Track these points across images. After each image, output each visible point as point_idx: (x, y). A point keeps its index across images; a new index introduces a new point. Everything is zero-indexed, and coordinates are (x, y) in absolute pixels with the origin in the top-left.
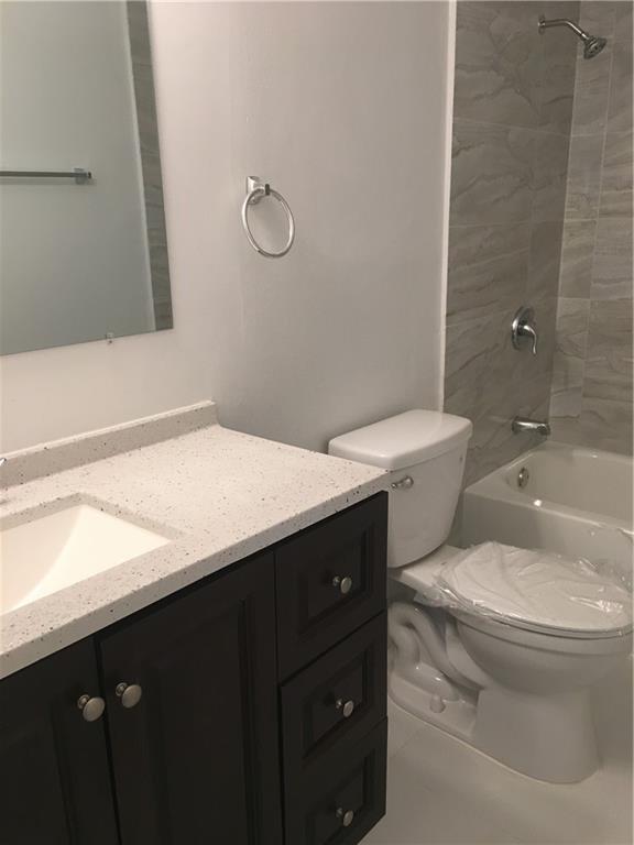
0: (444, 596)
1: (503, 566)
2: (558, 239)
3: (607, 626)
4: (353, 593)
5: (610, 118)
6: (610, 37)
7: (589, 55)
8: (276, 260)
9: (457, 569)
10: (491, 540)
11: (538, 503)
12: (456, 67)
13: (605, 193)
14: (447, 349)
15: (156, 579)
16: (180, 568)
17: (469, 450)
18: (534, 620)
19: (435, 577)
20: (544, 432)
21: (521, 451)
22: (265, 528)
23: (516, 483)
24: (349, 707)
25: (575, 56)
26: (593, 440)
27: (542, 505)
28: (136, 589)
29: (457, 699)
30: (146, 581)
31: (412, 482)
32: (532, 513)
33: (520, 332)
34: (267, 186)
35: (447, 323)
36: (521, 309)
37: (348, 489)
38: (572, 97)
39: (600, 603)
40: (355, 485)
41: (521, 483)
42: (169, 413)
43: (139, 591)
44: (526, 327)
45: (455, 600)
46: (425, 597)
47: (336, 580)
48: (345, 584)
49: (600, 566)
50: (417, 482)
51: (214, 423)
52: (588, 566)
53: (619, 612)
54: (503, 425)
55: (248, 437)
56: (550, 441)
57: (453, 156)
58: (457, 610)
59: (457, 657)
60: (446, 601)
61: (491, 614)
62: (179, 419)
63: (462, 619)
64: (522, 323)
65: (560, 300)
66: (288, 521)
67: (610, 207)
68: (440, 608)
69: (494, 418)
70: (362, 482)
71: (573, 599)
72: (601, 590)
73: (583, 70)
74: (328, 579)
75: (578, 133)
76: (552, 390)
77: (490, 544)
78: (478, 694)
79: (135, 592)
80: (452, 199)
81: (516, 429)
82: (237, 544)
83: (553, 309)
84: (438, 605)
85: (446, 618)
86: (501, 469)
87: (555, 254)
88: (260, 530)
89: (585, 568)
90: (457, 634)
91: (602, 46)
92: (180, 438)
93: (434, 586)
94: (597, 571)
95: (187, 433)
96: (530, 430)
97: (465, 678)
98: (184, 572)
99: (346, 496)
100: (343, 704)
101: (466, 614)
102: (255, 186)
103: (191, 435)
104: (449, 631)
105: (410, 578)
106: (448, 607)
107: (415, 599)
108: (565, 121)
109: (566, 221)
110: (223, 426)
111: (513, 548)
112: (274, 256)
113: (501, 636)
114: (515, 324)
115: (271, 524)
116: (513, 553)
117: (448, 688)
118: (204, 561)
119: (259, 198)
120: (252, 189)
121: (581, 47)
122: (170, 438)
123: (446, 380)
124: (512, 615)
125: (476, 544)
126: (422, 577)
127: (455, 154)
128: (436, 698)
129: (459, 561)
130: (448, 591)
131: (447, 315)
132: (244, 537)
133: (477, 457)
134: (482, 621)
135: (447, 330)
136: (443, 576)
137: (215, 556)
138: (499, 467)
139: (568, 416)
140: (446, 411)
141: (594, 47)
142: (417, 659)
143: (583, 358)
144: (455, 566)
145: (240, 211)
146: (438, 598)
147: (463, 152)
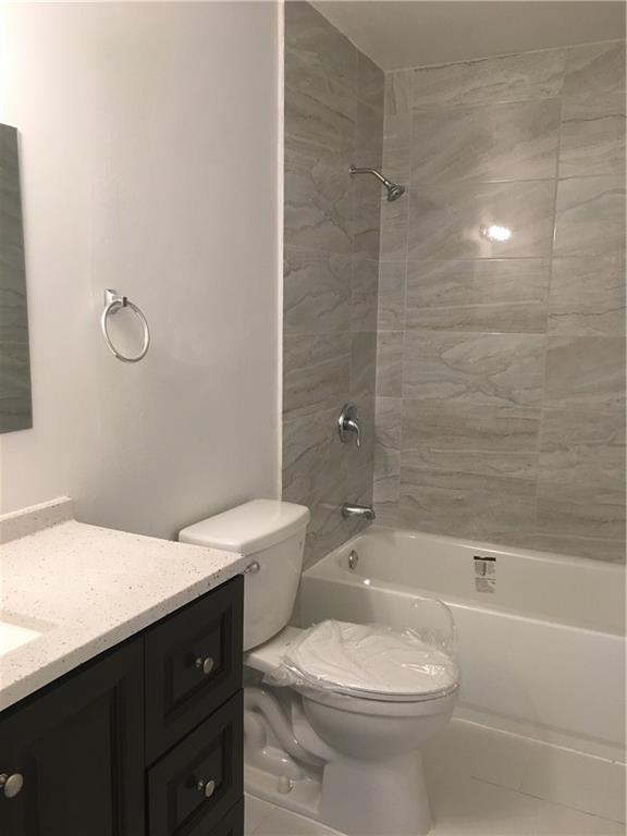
0: (290, 674)
1: (342, 640)
2: (374, 346)
3: (433, 687)
4: (214, 673)
5: (409, 249)
6: (407, 184)
7: (391, 199)
8: (131, 364)
9: (301, 649)
10: (330, 618)
11: (367, 582)
12: (285, 203)
13: (409, 310)
14: (283, 443)
15: (37, 669)
16: (58, 657)
17: (307, 535)
18: (371, 688)
19: (281, 657)
20: (369, 516)
21: (351, 535)
22: (136, 614)
23: (347, 565)
24: (210, 786)
25: (380, 196)
26: (410, 523)
27: (371, 584)
28: (18, 679)
29: (302, 778)
30: (27, 671)
31: (258, 566)
32: (363, 592)
33: (346, 427)
34: (125, 299)
35: (283, 420)
36: (346, 406)
37: (210, 574)
38: (379, 230)
39: (426, 668)
40: (215, 570)
41: (351, 564)
42: (25, 510)
43: (22, 681)
44: (350, 423)
45: (300, 678)
46: (272, 677)
47: (199, 661)
48: (208, 665)
49: (424, 635)
50: (263, 567)
51: (70, 519)
52: (415, 635)
53: (442, 673)
54: (333, 512)
55: (107, 530)
56: (374, 525)
57: (285, 276)
58: (302, 686)
59: (303, 735)
60: (292, 679)
61: (335, 687)
62: (36, 516)
63: (308, 695)
64: (347, 419)
65: (378, 399)
66: (156, 607)
67: (414, 321)
68: (287, 687)
69: (327, 506)
70: (221, 567)
71: (404, 665)
72: (427, 656)
73: (387, 211)
74: (190, 661)
75: (384, 260)
76: (375, 477)
77: (328, 623)
78: (322, 768)
79: (17, 682)
80: (285, 311)
81: (345, 514)
82: (111, 631)
83: (372, 405)
84: (284, 684)
85: (292, 697)
86: (334, 552)
87: (372, 359)
88: (131, 617)
89: (412, 637)
90: (302, 710)
91: (402, 192)
92: (37, 534)
93: (281, 665)
94: (422, 639)
95: (42, 529)
96: (357, 515)
97: (311, 755)
98: (63, 660)
99: (208, 580)
100: (205, 784)
101: (311, 690)
102: (113, 298)
103: (47, 531)
104: (294, 711)
105: (257, 661)
106: (294, 685)
107: (264, 681)
108: (374, 250)
109: (379, 331)
110: (78, 520)
111: (349, 624)
112: (130, 361)
113: (343, 707)
114: (341, 420)
115: (143, 609)
116: (350, 629)
117: (295, 769)
118: (81, 648)
119: (116, 310)
120: (111, 301)
121: (385, 191)
122: (26, 535)
123: (283, 471)
124: (353, 686)
125: (316, 623)
126: (268, 659)
127: (286, 275)
128: (284, 779)
129: (302, 642)
130: (294, 669)
131: (284, 412)
132: (119, 624)
133: (314, 542)
134: (326, 695)
135: (284, 426)
136: (288, 655)
137: (91, 642)
138: (333, 550)
139: (388, 502)
140: (285, 499)
141: (395, 193)
142: (264, 743)
143: (397, 449)
144: (299, 645)
145: (100, 321)
146: (285, 677)
147: (293, 273)
